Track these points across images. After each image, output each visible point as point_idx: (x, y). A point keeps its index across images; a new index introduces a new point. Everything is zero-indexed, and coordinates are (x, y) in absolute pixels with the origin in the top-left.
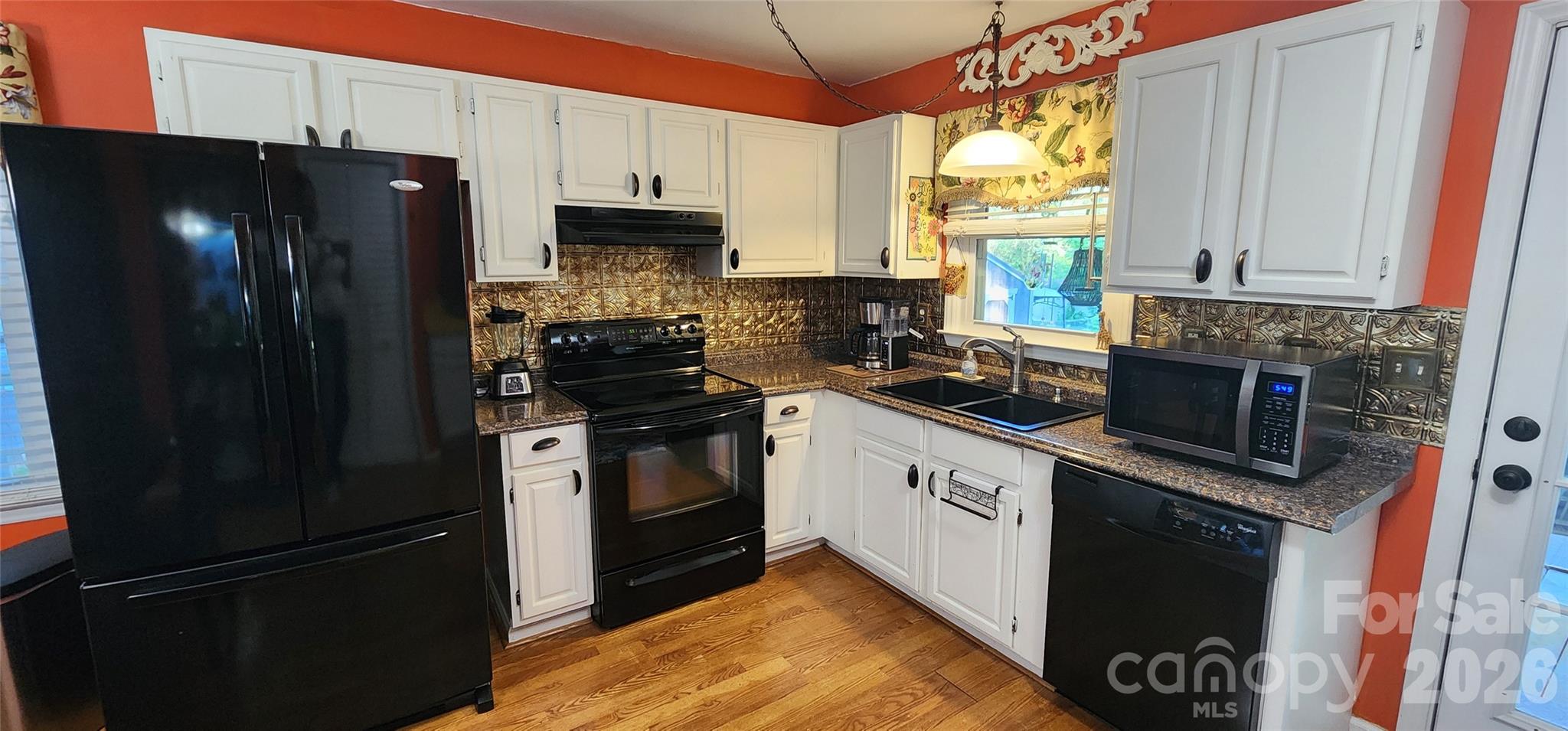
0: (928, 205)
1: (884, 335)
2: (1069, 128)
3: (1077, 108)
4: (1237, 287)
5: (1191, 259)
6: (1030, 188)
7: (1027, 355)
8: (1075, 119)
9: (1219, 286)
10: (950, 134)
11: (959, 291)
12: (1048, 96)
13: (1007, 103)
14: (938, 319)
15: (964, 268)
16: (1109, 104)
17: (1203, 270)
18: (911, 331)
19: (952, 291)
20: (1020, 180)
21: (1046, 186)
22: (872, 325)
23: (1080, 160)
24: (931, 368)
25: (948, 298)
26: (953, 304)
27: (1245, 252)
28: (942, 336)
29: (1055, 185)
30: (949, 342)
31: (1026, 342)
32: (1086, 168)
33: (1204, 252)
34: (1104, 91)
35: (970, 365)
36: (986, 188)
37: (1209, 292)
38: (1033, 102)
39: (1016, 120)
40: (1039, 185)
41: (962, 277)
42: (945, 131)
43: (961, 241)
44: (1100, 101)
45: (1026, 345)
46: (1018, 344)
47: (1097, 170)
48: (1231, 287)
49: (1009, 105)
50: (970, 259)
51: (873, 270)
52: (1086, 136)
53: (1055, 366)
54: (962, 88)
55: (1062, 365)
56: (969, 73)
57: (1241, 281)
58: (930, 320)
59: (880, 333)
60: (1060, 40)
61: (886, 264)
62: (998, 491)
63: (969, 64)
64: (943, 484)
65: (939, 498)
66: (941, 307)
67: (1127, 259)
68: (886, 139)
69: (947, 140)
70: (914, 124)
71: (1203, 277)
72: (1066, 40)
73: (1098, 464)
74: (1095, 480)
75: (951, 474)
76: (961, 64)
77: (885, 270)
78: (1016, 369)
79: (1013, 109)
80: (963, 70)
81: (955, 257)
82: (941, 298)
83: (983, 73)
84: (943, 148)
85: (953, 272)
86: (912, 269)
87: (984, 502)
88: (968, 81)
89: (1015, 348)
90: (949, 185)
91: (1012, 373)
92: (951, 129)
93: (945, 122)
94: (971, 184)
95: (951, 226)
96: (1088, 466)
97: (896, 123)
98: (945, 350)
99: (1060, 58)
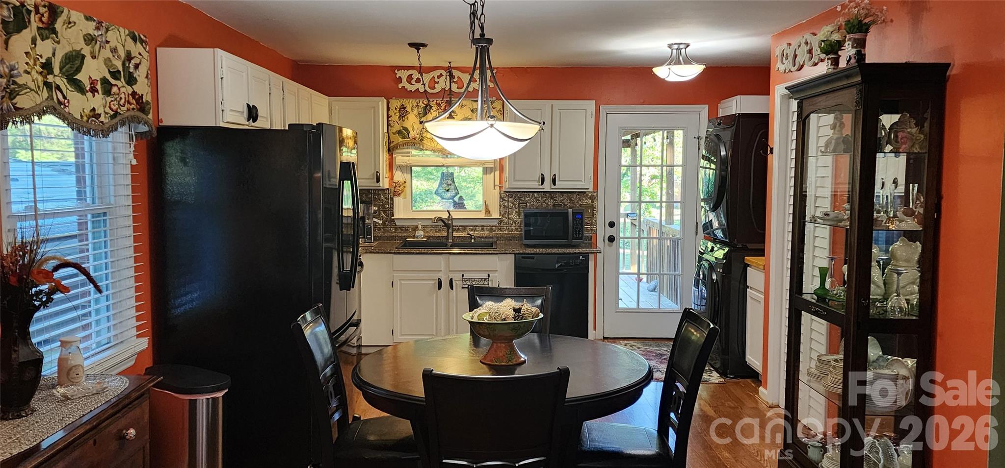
3: (472, 111)
4: (553, 187)
5: (538, 176)
7: (456, 224)
8: (472, 116)
9: (547, 187)
10: (399, 111)
11: (402, 195)
12: (456, 103)
13: (435, 101)
14: (390, 212)
15: (405, 183)
17: (542, 180)
18: (375, 220)
19: (399, 195)
24: (388, 239)
25: (396, 199)
26: (399, 203)
27: (555, 175)
28: (394, 219)
30: (398, 223)
33: (542, 174)
36: (424, 141)
37: (544, 188)
38: (450, 104)
39: (440, 111)
41: (405, 187)
42: (396, 109)
43: (400, 167)
46: (450, 218)
48: (551, 186)
49: (436, 103)
50: (408, 177)
51: (373, 184)
53: (464, 227)
54: (400, 86)
55: (467, 226)
56: (404, 80)
57: (554, 184)
58: (382, 213)
59: (364, 221)
60: (456, 77)
61: (378, 181)
62: (489, 276)
63: (403, 74)
64: (457, 282)
65: (457, 288)
66: (392, 204)
67: (514, 178)
68: (372, 110)
69: (398, 114)
70: (382, 103)
71: (542, 183)
72: (459, 78)
73: (532, 252)
74: (533, 258)
75: (463, 275)
76: (399, 74)
77: (378, 184)
78: (450, 231)
79: (438, 105)
80: (399, 77)
81: (399, 176)
82: (392, 199)
83: (413, 82)
84: (395, 117)
85: (398, 184)
86: (385, 183)
87: (482, 282)
88: (404, 83)
89: (449, 220)
90: (402, 138)
91: (448, 233)
92: (400, 109)
93: (396, 103)
94: (415, 139)
95: (399, 159)
96: (529, 254)
97: (380, 103)
98: (397, 228)
99: (457, 85)
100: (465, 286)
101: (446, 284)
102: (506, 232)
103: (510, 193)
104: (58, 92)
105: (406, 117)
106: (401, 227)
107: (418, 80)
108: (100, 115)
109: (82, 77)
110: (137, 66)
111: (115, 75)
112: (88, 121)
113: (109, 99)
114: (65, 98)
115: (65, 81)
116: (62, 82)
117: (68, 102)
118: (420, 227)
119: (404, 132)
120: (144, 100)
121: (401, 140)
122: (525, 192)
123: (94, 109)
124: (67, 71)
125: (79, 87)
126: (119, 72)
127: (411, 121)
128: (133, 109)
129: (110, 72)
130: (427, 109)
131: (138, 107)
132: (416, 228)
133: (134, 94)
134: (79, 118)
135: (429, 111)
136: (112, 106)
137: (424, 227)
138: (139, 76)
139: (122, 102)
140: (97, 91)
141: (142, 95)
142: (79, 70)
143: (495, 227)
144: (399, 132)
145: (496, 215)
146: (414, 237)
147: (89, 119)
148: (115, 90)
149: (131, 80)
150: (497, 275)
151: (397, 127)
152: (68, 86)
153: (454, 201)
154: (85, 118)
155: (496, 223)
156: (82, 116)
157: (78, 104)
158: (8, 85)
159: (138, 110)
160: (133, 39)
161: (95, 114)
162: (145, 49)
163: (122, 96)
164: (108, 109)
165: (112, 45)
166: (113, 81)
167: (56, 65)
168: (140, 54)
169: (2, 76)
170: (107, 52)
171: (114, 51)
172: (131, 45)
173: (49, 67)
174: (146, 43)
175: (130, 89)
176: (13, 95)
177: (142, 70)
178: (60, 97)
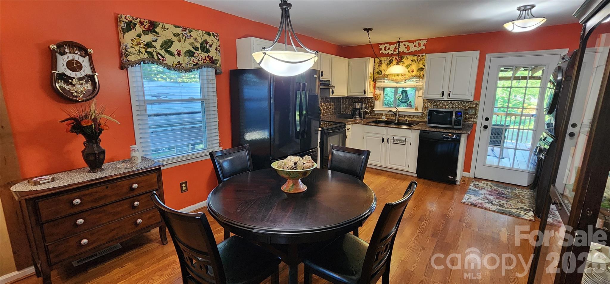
0: (372, 79)
2: (410, 65)
3: (412, 61)
4: (449, 97)
5: (441, 92)
6: (400, 77)
7: (399, 114)
8: (412, 63)
9: (445, 97)
10: (379, 63)
11: (378, 100)
12: (405, 57)
13: (395, 57)
14: (373, 107)
15: (380, 94)
16: (419, 61)
17: (443, 94)
18: (366, 110)
19: (377, 100)
20: (398, 75)
21: (405, 77)
22: (357, 109)
23: (413, 72)
24: (371, 119)
25: (375, 102)
26: (377, 103)
27: (450, 91)
28: (374, 111)
29: (407, 77)
30: (376, 112)
31: (399, 111)
32: (414, 74)
33: (443, 91)
34: (418, 58)
35: (384, 117)
36: (389, 76)
37: (443, 98)
38: (402, 58)
39: (397, 61)
40: (403, 76)
41: (380, 96)
42: (377, 62)
43: (379, 88)
44: (418, 60)
45: (399, 112)
46: (397, 111)
47: (417, 74)
48: (447, 97)
49: (395, 58)
50: (382, 92)
51: (361, 95)
52: (414, 67)
53: (405, 116)
54: (381, 52)
55: (406, 115)
56: (383, 49)
57: (449, 96)
58: (370, 107)
59: (360, 110)
60: (407, 45)
61: (365, 93)
62: (406, 139)
63: (382, 47)
64: (391, 140)
65: (390, 143)
66: (374, 103)
67: (428, 93)
68: (365, 63)
69: (378, 64)
70: (371, 60)
71: (443, 96)
72: (408, 45)
73: (429, 130)
74: (429, 133)
75: (394, 138)
76: (381, 46)
77: (365, 95)
78: (397, 117)
79: (396, 59)
80: (381, 48)
81: (378, 92)
82: (374, 101)
83: (387, 49)
84: (377, 66)
85: (377, 95)
86: (369, 94)
87: (402, 142)
88: (383, 51)
89: (397, 112)
90: (379, 75)
91: (396, 118)
92: (379, 62)
93: (377, 60)
94: (384, 75)
95: (378, 84)
96: (427, 131)
97: (368, 60)
98: (375, 114)
99: (407, 49)
100: (394, 142)
101: (385, 140)
102: (425, 119)
103: (429, 101)
104: (159, 55)
105: (381, 65)
106: (377, 114)
107: (389, 49)
108: (182, 64)
109: (172, 49)
110: (211, 46)
111: (197, 49)
112: (176, 66)
113: (193, 58)
114: (163, 57)
115: (164, 51)
117: (166, 59)
118: (384, 114)
119: (380, 72)
120: (214, 59)
121: (378, 76)
122: (437, 100)
124: (165, 47)
125: (172, 54)
126: (198, 48)
127: (384, 66)
128: (208, 62)
129: (193, 47)
130: (391, 61)
131: (210, 61)
132: (382, 115)
133: (208, 56)
134: (171, 65)
135: (392, 62)
136: (194, 61)
137: (386, 115)
138: (212, 49)
139: (200, 59)
140: (181, 55)
141: (213, 57)
142: (170, 47)
143: (420, 116)
144: (378, 72)
145: (420, 111)
146: (382, 118)
147: (176, 65)
148: (196, 55)
149: (206, 51)
150: (410, 139)
151: (377, 70)
152: (165, 53)
153: (407, 104)
154: (174, 66)
155: (420, 115)
156: (172, 64)
157: (170, 60)
158: (125, 52)
159: (210, 63)
160: (209, 35)
161: (179, 63)
162: (216, 39)
163: (200, 57)
164: (191, 62)
165: (195, 38)
166: (195, 51)
167: (158, 45)
168: (213, 41)
169: (123, 49)
170: (192, 40)
171: (195, 39)
172: (206, 37)
173: (148, 45)
174: (217, 37)
175: (206, 55)
176: (127, 56)
177: (214, 47)
178: (160, 57)
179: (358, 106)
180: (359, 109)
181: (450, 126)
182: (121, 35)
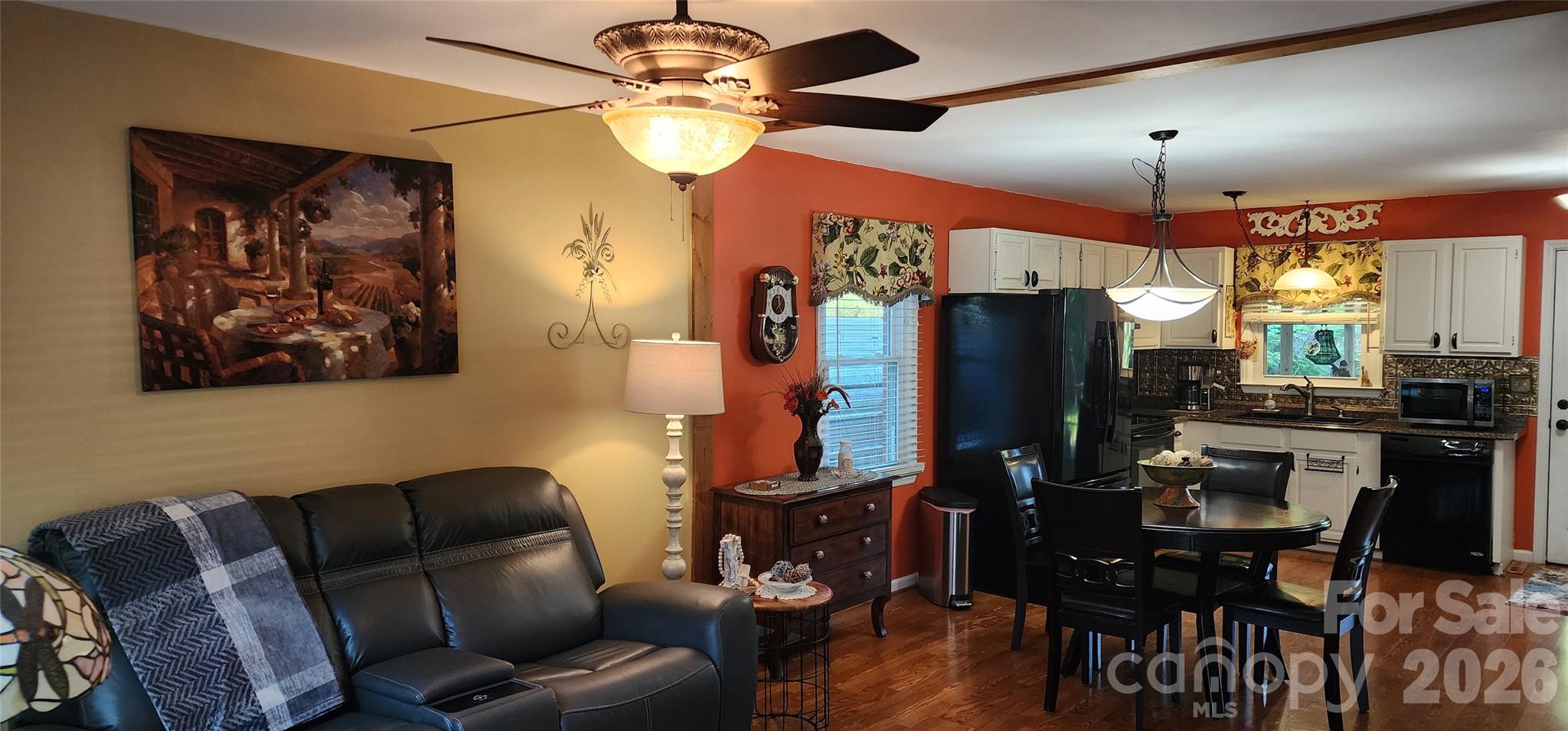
0: (1232, 303)
1: (1203, 386)
2: (1340, 266)
3: (1344, 256)
4: (1453, 350)
5: (1430, 336)
6: (1313, 297)
7: (1316, 394)
8: (1344, 261)
9: (1444, 349)
10: (1248, 261)
11: (1251, 357)
12: (1325, 247)
13: (1295, 246)
14: (1235, 376)
15: (1256, 343)
16: (1365, 256)
17: (1436, 341)
18: (1215, 385)
19: (1247, 357)
20: (1307, 292)
21: (1326, 296)
22: (1191, 381)
23: (1348, 283)
24: (1231, 408)
25: (1243, 362)
26: (1246, 365)
27: (1456, 334)
28: (1240, 386)
29: (1332, 296)
30: (1245, 390)
31: (1314, 386)
32: (1352, 288)
33: (1436, 334)
34: (1361, 249)
35: (1271, 403)
36: (1279, 294)
37: (1439, 352)
38: (1314, 249)
39: (1301, 257)
40: (1320, 295)
41: (1255, 348)
42: (1244, 258)
43: (1251, 325)
44: (1360, 254)
45: (1315, 388)
46: (1310, 387)
47: (1360, 290)
48: (1450, 349)
49: (1296, 248)
50: (1260, 337)
51: (1205, 344)
52: (1351, 271)
53: (1332, 399)
54: (1253, 231)
55: (1337, 398)
56: (1258, 224)
57: (1455, 347)
58: (1226, 377)
59: (1199, 386)
60: (1326, 216)
61: (1214, 340)
62: (1343, 458)
63: (1257, 218)
64: (1301, 463)
65: (1300, 470)
66: (1238, 367)
67: (1395, 338)
68: (1211, 262)
69: (1247, 264)
70: (1229, 252)
71: (1436, 346)
72: (1329, 216)
73: (1406, 433)
74: (1404, 440)
75: (1308, 455)
76: (1251, 218)
77: (1214, 345)
78: (1310, 402)
79: (1298, 250)
80: (1253, 221)
81: (1247, 335)
82: (1238, 362)
83: (1269, 225)
84: (1243, 268)
85: (1246, 345)
86: (1227, 343)
87: (1333, 465)
88: (1258, 228)
89: (1308, 389)
90: (1250, 292)
91: (1307, 404)
92: (1249, 258)
93: (1245, 251)
94: (1267, 291)
95: (1248, 315)
96: (1401, 434)
97: (1220, 253)
98: (1243, 395)
99: (1326, 226)
100: (1310, 467)
102: (1393, 408)
103: (1401, 358)
104: (858, 277)
105: (1256, 267)
106: (1250, 395)
107: (1276, 223)
108: (887, 291)
109: (876, 265)
110: (922, 251)
111: (903, 260)
112: (878, 296)
113: (898, 278)
114: (863, 280)
115: (864, 269)
116: (861, 270)
117: (865, 283)
118: (1271, 395)
119: (1253, 285)
120: (926, 276)
121: (1248, 293)
122: (1422, 356)
123: (883, 287)
124: (865, 262)
125: (874, 273)
126: (906, 257)
127: (1263, 270)
128: (917, 284)
129: (899, 258)
130: (1283, 257)
131: (921, 282)
132: (1265, 397)
133: (918, 272)
134: (872, 294)
135: (1286, 258)
136: (899, 283)
137: (1276, 397)
138: (923, 258)
139: (907, 279)
140: (886, 274)
141: (924, 273)
142: (873, 260)
143: (1377, 400)
144: (1247, 285)
145: (1377, 384)
146: (1263, 407)
147: (879, 294)
148: (902, 270)
149: (917, 262)
150: (1355, 457)
151: (1245, 279)
152: (865, 272)
154: (876, 294)
155: (1377, 395)
156: (874, 293)
157: (872, 283)
158: (824, 277)
159: (921, 284)
160: (921, 230)
161: (883, 290)
162: (930, 236)
163: (908, 274)
164: (895, 286)
165: (902, 238)
166: (901, 265)
167: (857, 259)
168: (926, 241)
169: (821, 271)
170: (897, 244)
171: (904, 242)
172: (918, 235)
173: (850, 261)
174: (932, 231)
175: (915, 269)
176: (826, 282)
177: (927, 253)
178: (859, 280)
179: (1194, 374)
180: (1197, 383)
181: (1464, 423)
182: (817, 247)
